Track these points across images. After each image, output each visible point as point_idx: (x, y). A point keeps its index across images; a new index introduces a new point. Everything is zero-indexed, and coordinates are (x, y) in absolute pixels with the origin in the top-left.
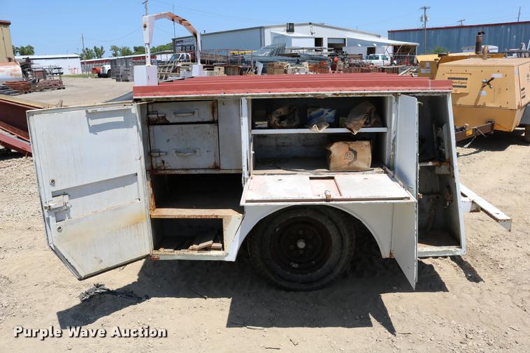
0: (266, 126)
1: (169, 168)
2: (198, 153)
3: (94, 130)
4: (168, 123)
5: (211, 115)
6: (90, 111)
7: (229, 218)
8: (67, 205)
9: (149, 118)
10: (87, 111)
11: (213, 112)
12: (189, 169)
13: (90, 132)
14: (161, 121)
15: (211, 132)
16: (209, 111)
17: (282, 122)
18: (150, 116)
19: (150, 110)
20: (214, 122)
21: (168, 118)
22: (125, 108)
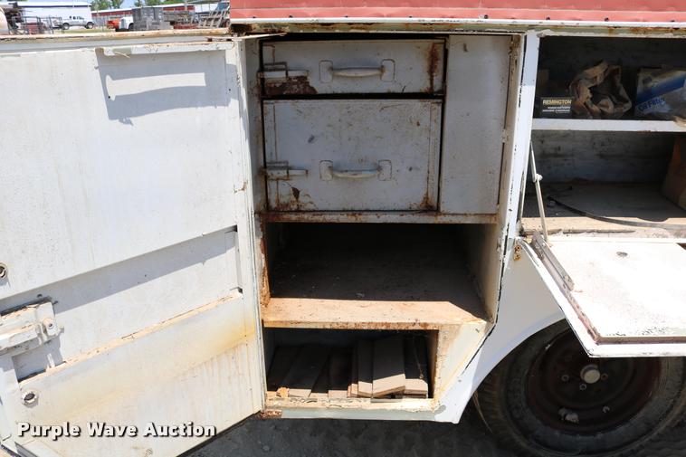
0: (567, 109)
1: (311, 207)
2: (386, 172)
3: (122, 109)
4: (312, 95)
5: (426, 77)
6: (109, 51)
7: (455, 329)
8: (51, 332)
9: (263, 80)
10: (100, 52)
11: (431, 71)
12: (361, 212)
13: (112, 117)
14: (296, 89)
15: (425, 120)
16: (421, 66)
17: (603, 102)
18: (268, 75)
19: (267, 58)
20: (437, 95)
21: (313, 82)
22: (212, 47)
